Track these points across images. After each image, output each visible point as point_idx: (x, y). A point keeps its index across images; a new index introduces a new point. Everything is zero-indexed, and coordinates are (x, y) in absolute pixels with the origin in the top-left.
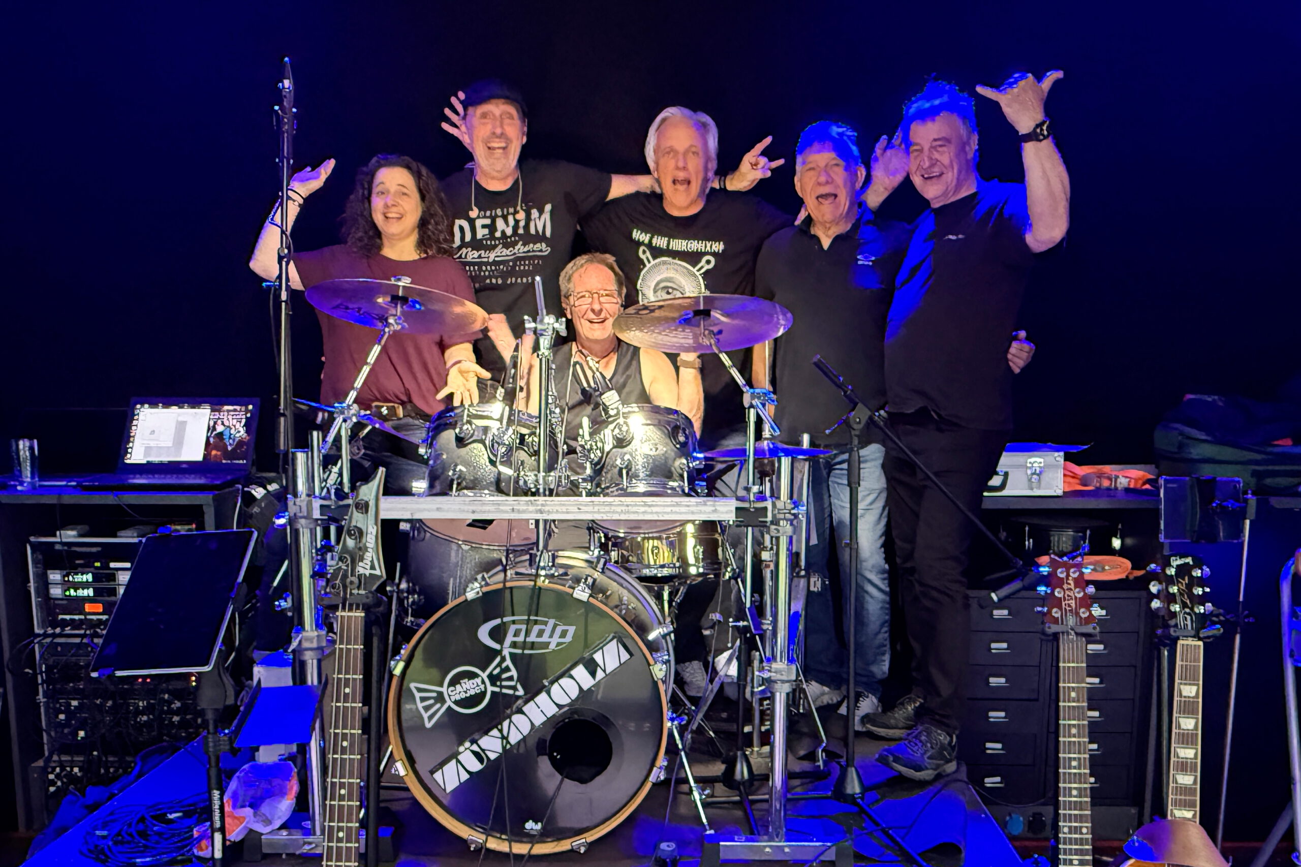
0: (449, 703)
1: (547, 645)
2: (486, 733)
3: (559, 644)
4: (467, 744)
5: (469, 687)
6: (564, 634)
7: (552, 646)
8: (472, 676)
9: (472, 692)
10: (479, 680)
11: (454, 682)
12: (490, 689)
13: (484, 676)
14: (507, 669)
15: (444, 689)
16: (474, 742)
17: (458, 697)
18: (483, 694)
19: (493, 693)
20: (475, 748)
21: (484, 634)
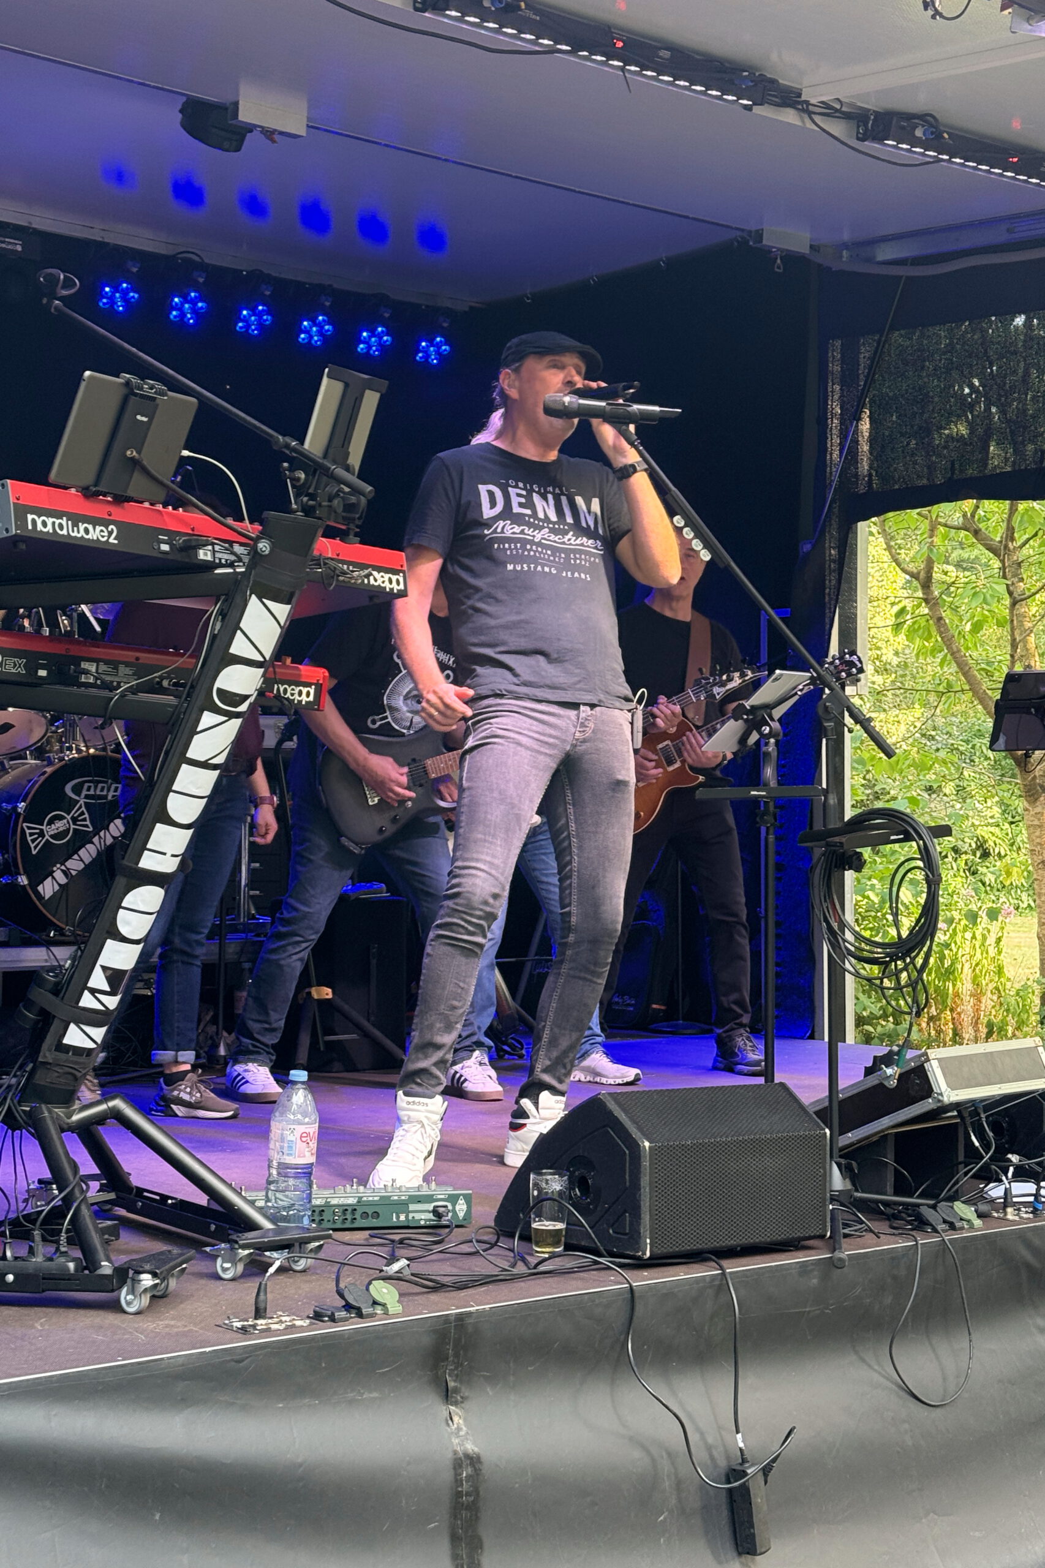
1: (105, 797)
2: (70, 857)
3: (113, 796)
4: (58, 865)
5: (60, 825)
6: (116, 790)
7: (110, 798)
8: (61, 818)
9: (61, 829)
10: (65, 821)
11: (50, 823)
13: (69, 817)
14: (82, 813)
15: (44, 827)
16: (63, 864)
17: (52, 833)
18: (69, 830)
19: (74, 830)
20: (63, 868)
21: (68, 789)
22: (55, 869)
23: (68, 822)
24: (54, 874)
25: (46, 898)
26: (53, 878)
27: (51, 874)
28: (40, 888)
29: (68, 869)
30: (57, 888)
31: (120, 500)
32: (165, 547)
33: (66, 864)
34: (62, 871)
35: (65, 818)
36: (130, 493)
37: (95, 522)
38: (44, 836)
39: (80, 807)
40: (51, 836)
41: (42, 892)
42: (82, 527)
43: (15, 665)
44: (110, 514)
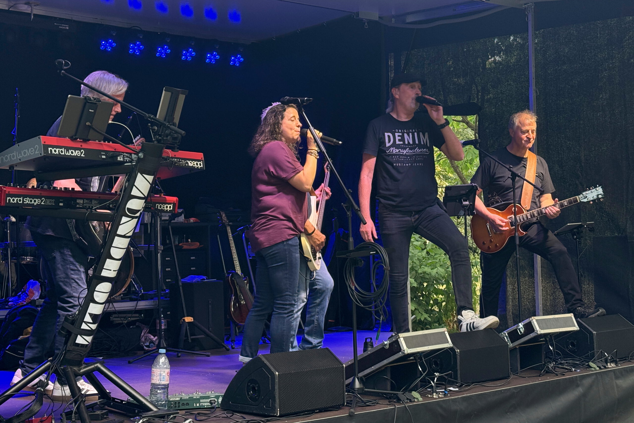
31: (86, 140)
32: (104, 157)
36: (89, 138)
43: (50, 202)
44: (81, 146)
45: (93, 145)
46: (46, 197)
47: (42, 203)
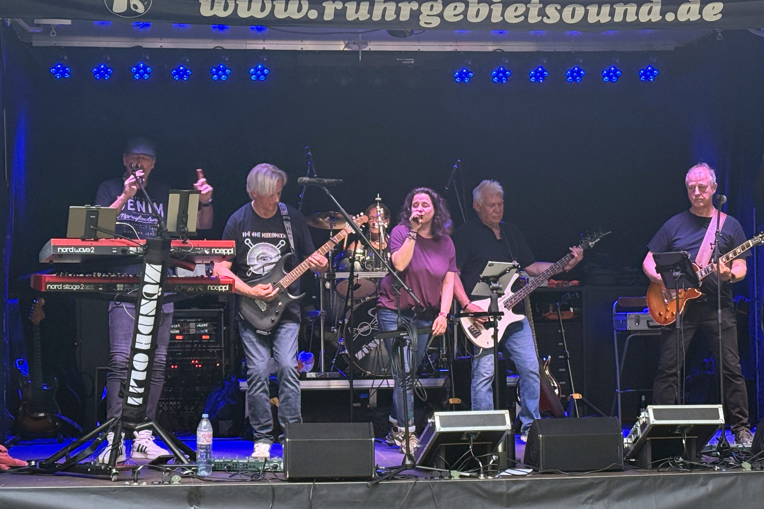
0: (359, 333)
2: (370, 342)
4: (365, 345)
5: (366, 328)
8: (366, 325)
9: (366, 330)
10: (368, 326)
11: (361, 327)
12: (371, 329)
13: (370, 325)
15: (358, 329)
16: (367, 344)
17: (362, 331)
18: (370, 330)
19: (372, 330)
20: (367, 346)
21: (369, 312)
22: (363, 347)
23: (369, 326)
24: (363, 349)
25: (360, 359)
26: (362, 351)
27: (361, 349)
28: (356, 355)
29: (370, 347)
30: (364, 355)
31: (96, 240)
32: (115, 251)
33: (369, 345)
34: (367, 348)
35: (368, 325)
36: (100, 237)
37: (85, 247)
38: (358, 333)
39: (375, 320)
40: (361, 333)
41: (357, 357)
42: (80, 249)
43: (89, 287)
44: (91, 244)
45: (103, 242)
46: (85, 284)
47: (82, 288)
